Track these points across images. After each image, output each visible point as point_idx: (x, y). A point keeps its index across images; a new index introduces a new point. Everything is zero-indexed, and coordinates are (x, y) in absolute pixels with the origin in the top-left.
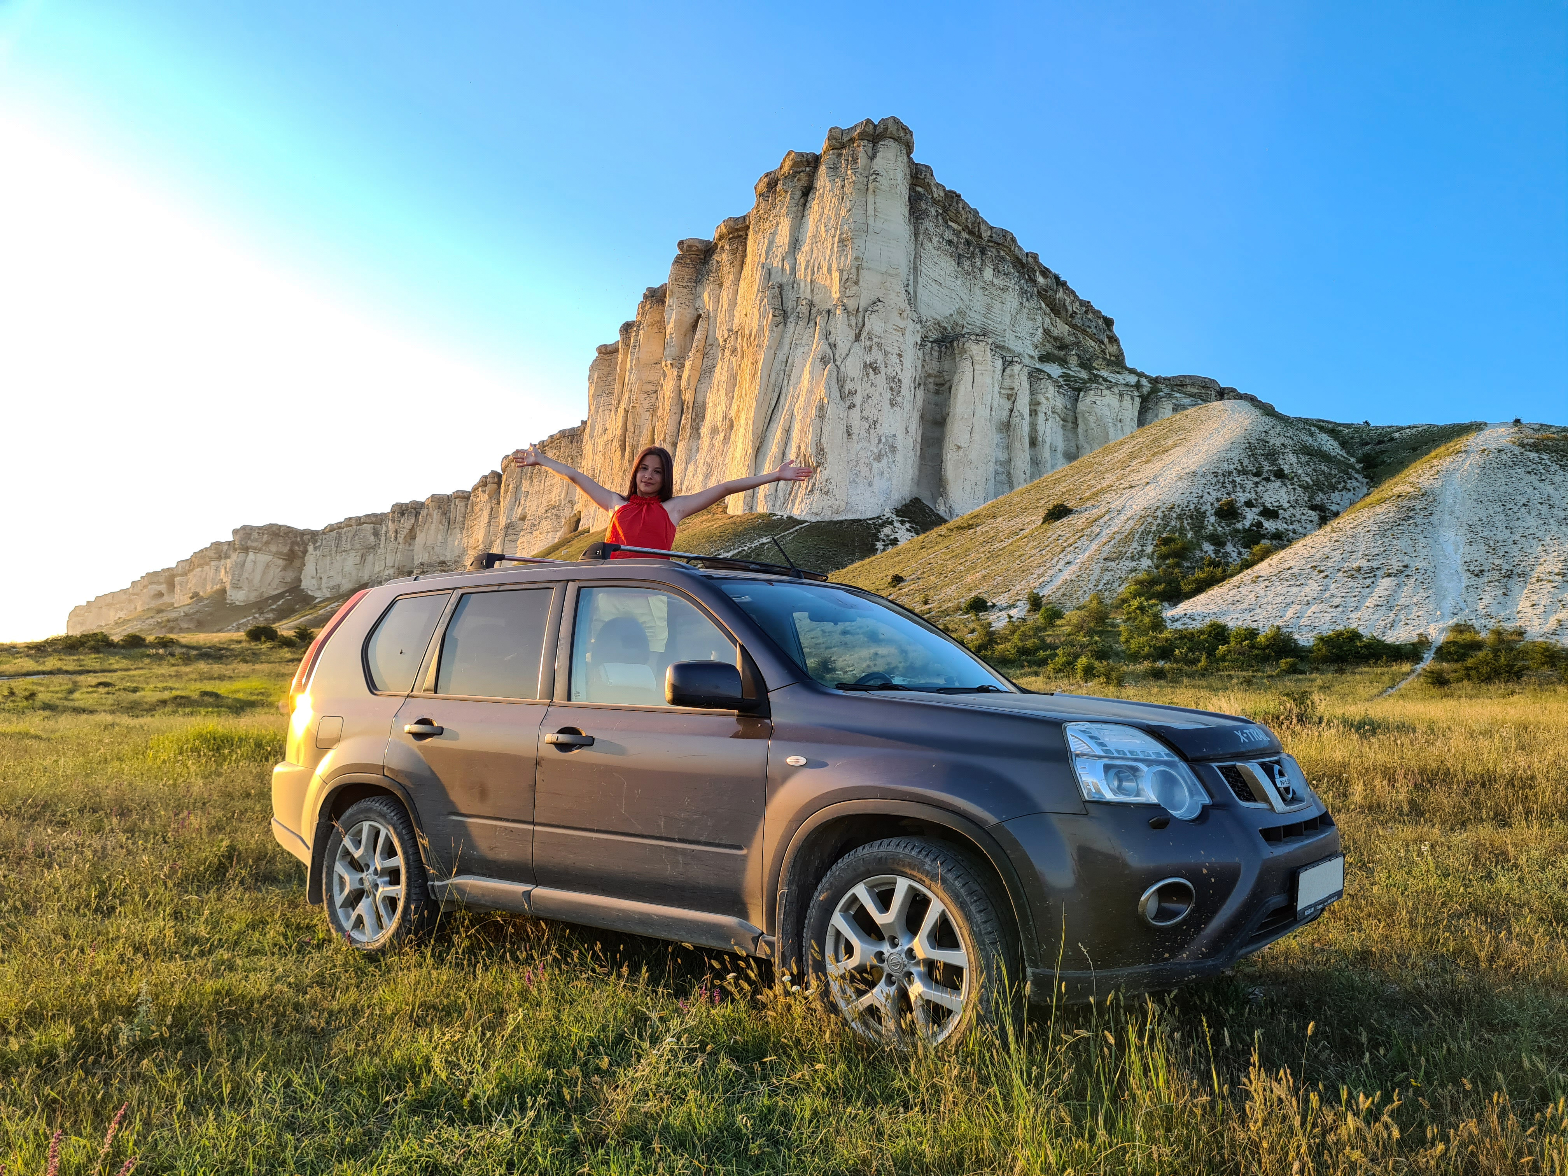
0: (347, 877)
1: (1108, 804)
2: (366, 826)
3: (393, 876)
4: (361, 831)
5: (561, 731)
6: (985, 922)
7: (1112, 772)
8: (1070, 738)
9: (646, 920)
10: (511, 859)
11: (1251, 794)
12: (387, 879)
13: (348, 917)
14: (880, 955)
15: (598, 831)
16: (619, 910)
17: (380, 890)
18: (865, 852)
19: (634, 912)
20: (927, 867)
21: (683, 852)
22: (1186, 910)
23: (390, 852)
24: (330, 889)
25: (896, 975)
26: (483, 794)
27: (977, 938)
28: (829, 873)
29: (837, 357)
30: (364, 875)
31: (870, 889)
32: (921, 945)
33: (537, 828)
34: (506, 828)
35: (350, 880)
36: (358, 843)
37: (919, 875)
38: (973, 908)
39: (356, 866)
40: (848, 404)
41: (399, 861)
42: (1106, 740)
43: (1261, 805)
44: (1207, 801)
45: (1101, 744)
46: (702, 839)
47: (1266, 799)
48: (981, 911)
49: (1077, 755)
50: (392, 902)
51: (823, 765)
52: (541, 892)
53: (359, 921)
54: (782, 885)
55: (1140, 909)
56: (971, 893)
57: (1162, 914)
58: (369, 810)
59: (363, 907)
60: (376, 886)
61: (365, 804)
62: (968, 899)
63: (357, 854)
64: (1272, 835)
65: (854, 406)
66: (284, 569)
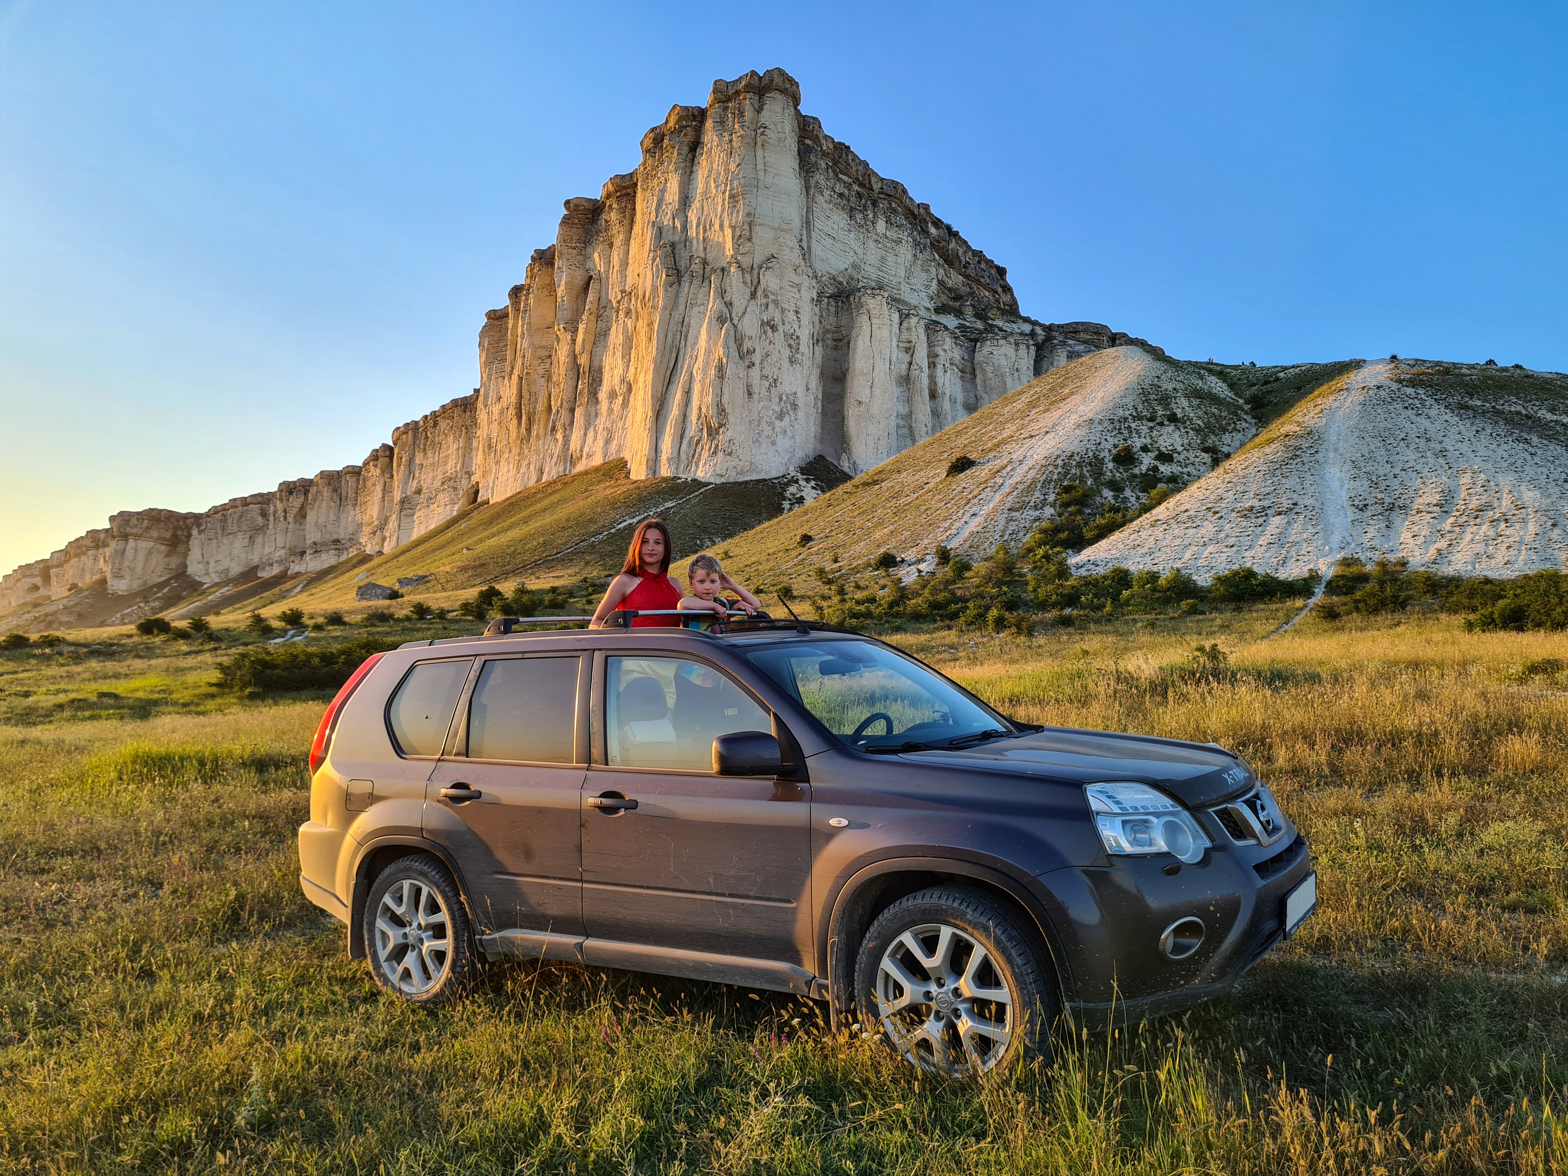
0: (390, 933)
1: (1128, 856)
2: (406, 884)
3: (439, 931)
4: (402, 888)
5: (604, 795)
6: (1025, 964)
7: (1129, 826)
8: (1091, 799)
9: (700, 966)
10: (561, 913)
11: (1241, 832)
12: (431, 933)
13: (394, 971)
14: (928, 995)
15: (647, 888)
16: (673, 959)
17: (426, 944)
18: (909, 903)
19: (688, 960)
20: (969, 917)
21: (734, 906)
22: (1197, 944)
23: (434, 908)
24: (372, 944)
25: (944, 1011)
26: (528, 854)
27: (1019, 980)
28: (876, 923)
29: (733, 315)
30: (407, 930)
31: (915, 936)
32: (966, 985)
33: (585, 885)
34: (554, 886)
35: (394, 936)
36: (399, 900)
37: (962, 924)
38: (1013, 952)
39: (398, 921)
40: (747, 363)
41: (444, 916)
42: (1120, 797)
43: (1252, 842)
44: (1208, 844)
45: (1118, 803)
46: (752, 894)
47: (1254, 835)
48: (1020, 955)
49: (1098, 813)
50: (440, 956)
51: (866, 826)
52: (592, 943)
53: (407, 974)
54: (833, 934)
55: (1161, 947)
56: (1011, 939)
57: (1178, 948)
58: (406, 870)
59: (410, 960)
60: (421, 941)
61: (405, 864)
62: (1008, 944)
63: (400, 911)
64: (1263, 868)
65: (754, 365)
66: (168, 555)
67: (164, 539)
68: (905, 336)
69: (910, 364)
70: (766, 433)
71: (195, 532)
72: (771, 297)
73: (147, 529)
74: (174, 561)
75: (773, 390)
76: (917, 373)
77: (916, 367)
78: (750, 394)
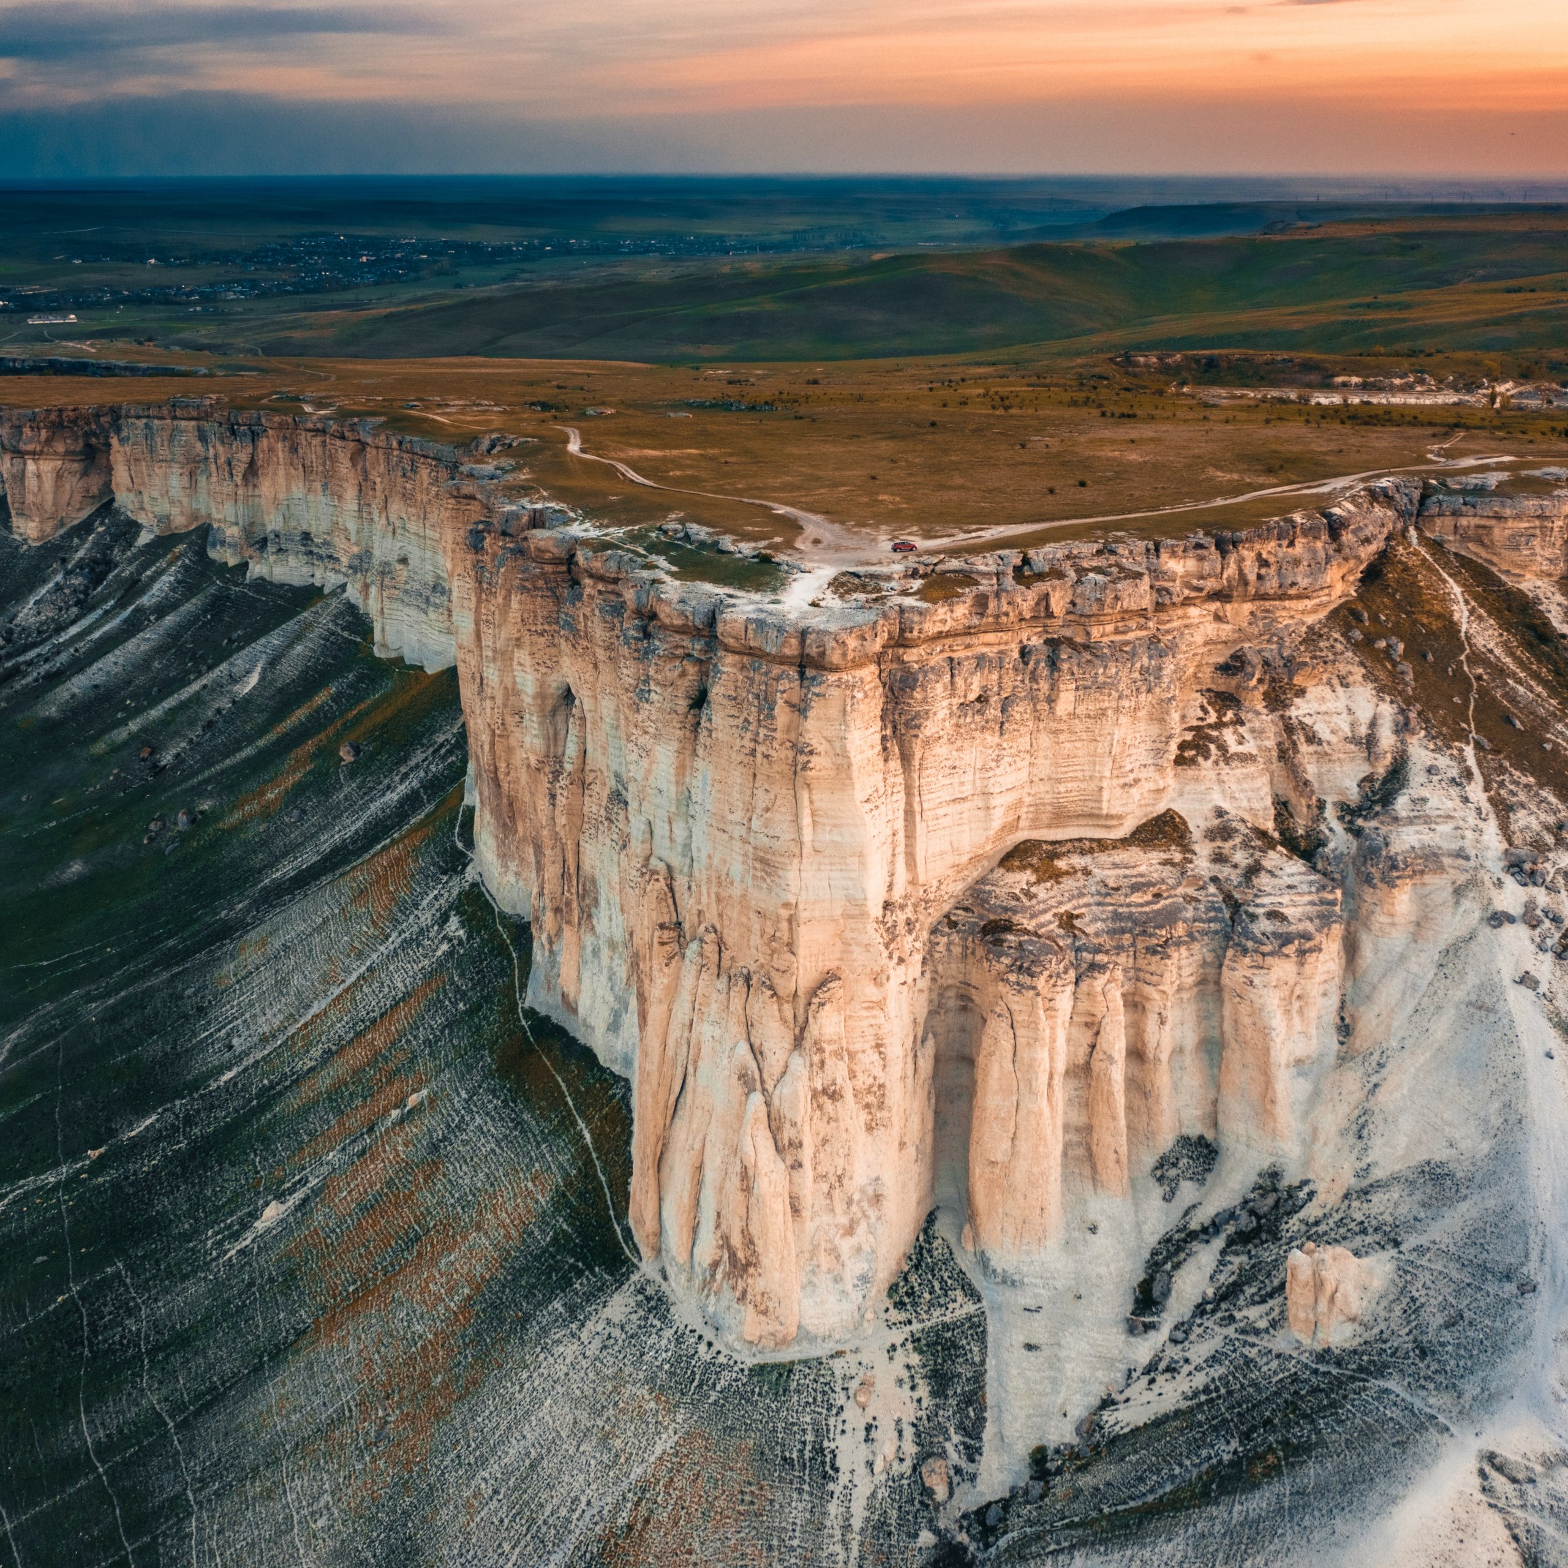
29: (765, 1076)
40: (789, 1160)
65: (800, 1165)
66: (85, 473)
67: (73, 453)
68: (1082, 1006)
69: (1093, 1047)
70: (824, 1267)
71: (114, 441)
72: (828, 1048)
73: (48, 441)
74: (95, 483)
75: (836, 1193)
76: (1103, 1065)
77: (1101, 1056)
78: (796, 1211)
